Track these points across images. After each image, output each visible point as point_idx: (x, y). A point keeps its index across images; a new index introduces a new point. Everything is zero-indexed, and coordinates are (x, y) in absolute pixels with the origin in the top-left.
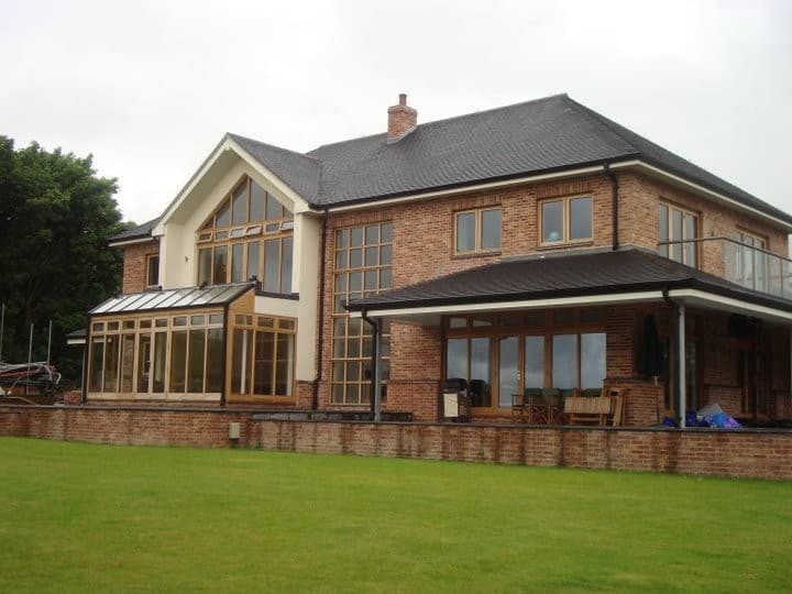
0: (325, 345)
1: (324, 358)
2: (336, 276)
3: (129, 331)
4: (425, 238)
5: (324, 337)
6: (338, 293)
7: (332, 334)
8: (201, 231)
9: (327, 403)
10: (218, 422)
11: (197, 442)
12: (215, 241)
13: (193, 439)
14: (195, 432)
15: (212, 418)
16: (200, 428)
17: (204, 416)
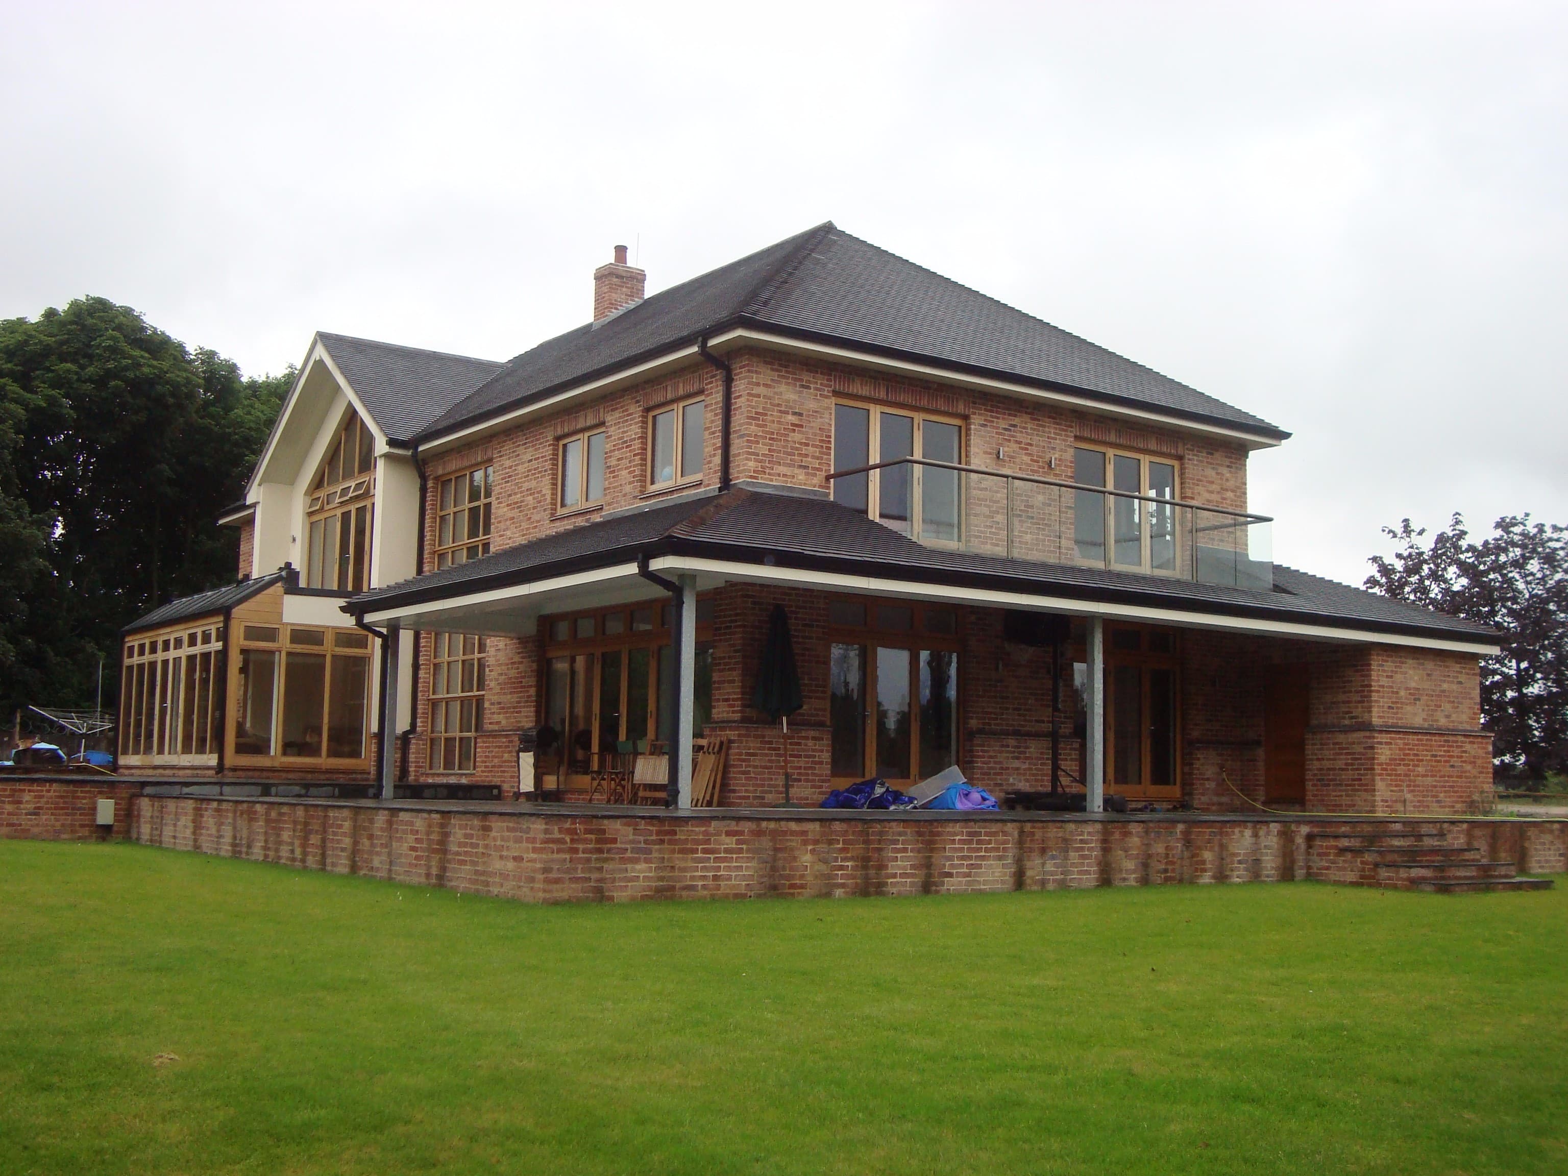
0: (422, 674)
1: (420, 695)
3: (153, 658)
4: (525, 486)
5: (421, 659)
7: (433, 654)
8: (313, 493)
9: (422, 770)
10: (74, 797)
11: (29, 830)
12: (326, 507)
13: (20, 825)
14: (26, 814)
15: (60, 791)
16: (35, 808)
17: (45, 789)
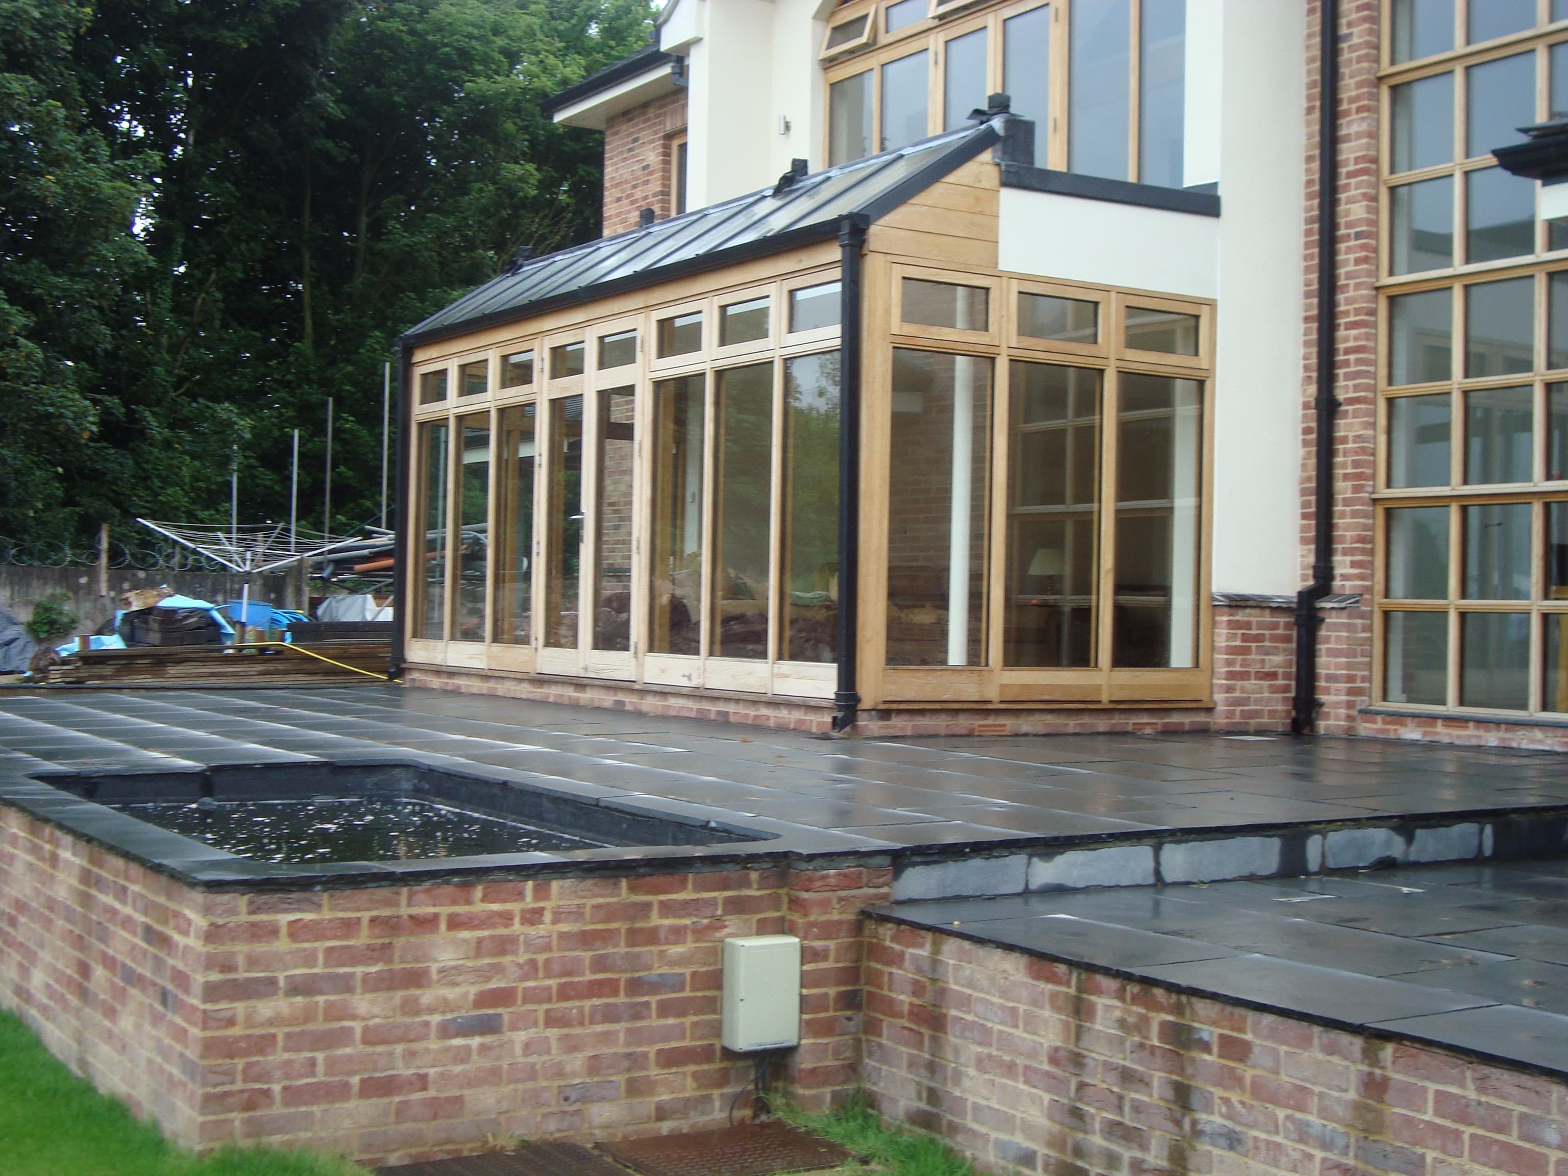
0: (1346, 429)
1: (1342, 488)
2: (1394, 89)
3: (516, 395)
5: (1344, 390)
6: (1402, 176)
7: (1383, 372)
8: (833, 14)
9: (1362, 702)
10: (635, 937)
11: (458, 1101)
12: (883, 39)
13: (422, 1082)
14: (446, 1031)
15: (577, 914)
16: (483, 1000)
17: (514, 907)
